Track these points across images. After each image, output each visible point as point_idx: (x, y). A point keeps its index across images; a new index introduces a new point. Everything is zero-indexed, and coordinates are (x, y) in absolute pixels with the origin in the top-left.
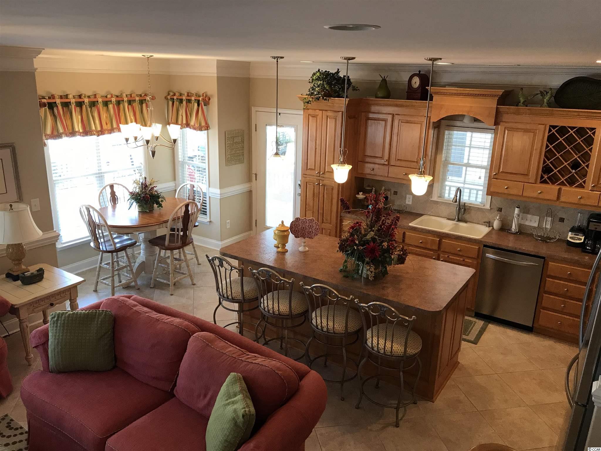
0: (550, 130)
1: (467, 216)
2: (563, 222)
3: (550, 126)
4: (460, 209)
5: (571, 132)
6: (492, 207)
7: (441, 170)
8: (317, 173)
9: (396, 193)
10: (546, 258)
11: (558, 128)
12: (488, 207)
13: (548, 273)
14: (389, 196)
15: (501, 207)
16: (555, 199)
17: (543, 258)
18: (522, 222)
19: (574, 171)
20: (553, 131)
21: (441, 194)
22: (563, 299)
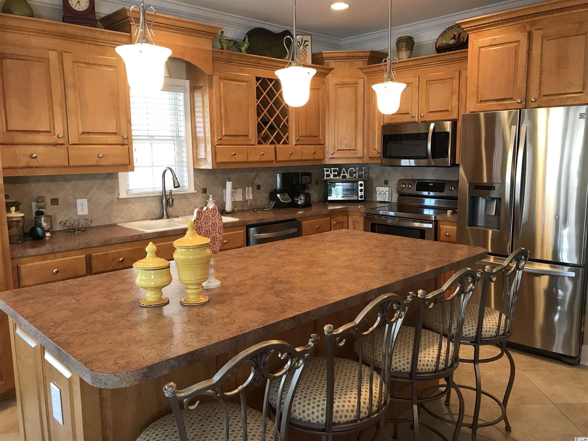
3: (256, 77)
4: (167, 200)
5: (271, 85)
6: (196, 190)
9: (55, 202)
11: (261, 80)
15: (206, 187)
16: (274, 159)
20: (258, 84)
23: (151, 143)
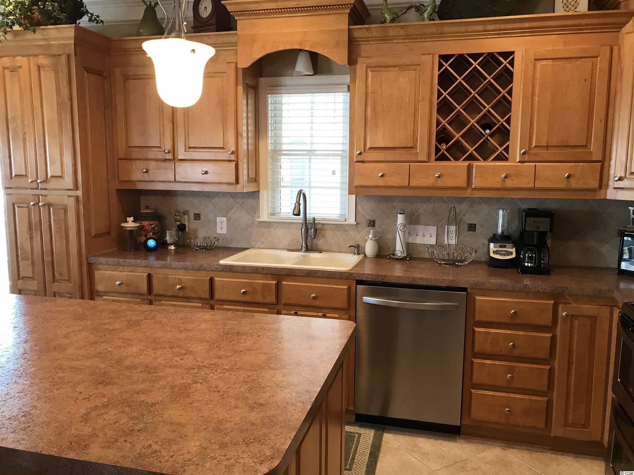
0: (441, 66)
1: (320, 242)
2: (475, 231)
3: (441, 57)
4: (307, 230)
5: (475, 64)
6: (358, 221)
7: (270, 166)
8: (32, 182)
9: (197, 217)
10: (468, 290)
11: (452, 60)
12: (352, 221)
13: (477, 318)
14: (187, 224)
15: (374, 219)
16: (465, 185)
17: (465, 289)
18: (410, 241)
19: (488, 131)
20: (446, 65)
21: (273, 209)
22: (507, 364)
23: (310, 159)
